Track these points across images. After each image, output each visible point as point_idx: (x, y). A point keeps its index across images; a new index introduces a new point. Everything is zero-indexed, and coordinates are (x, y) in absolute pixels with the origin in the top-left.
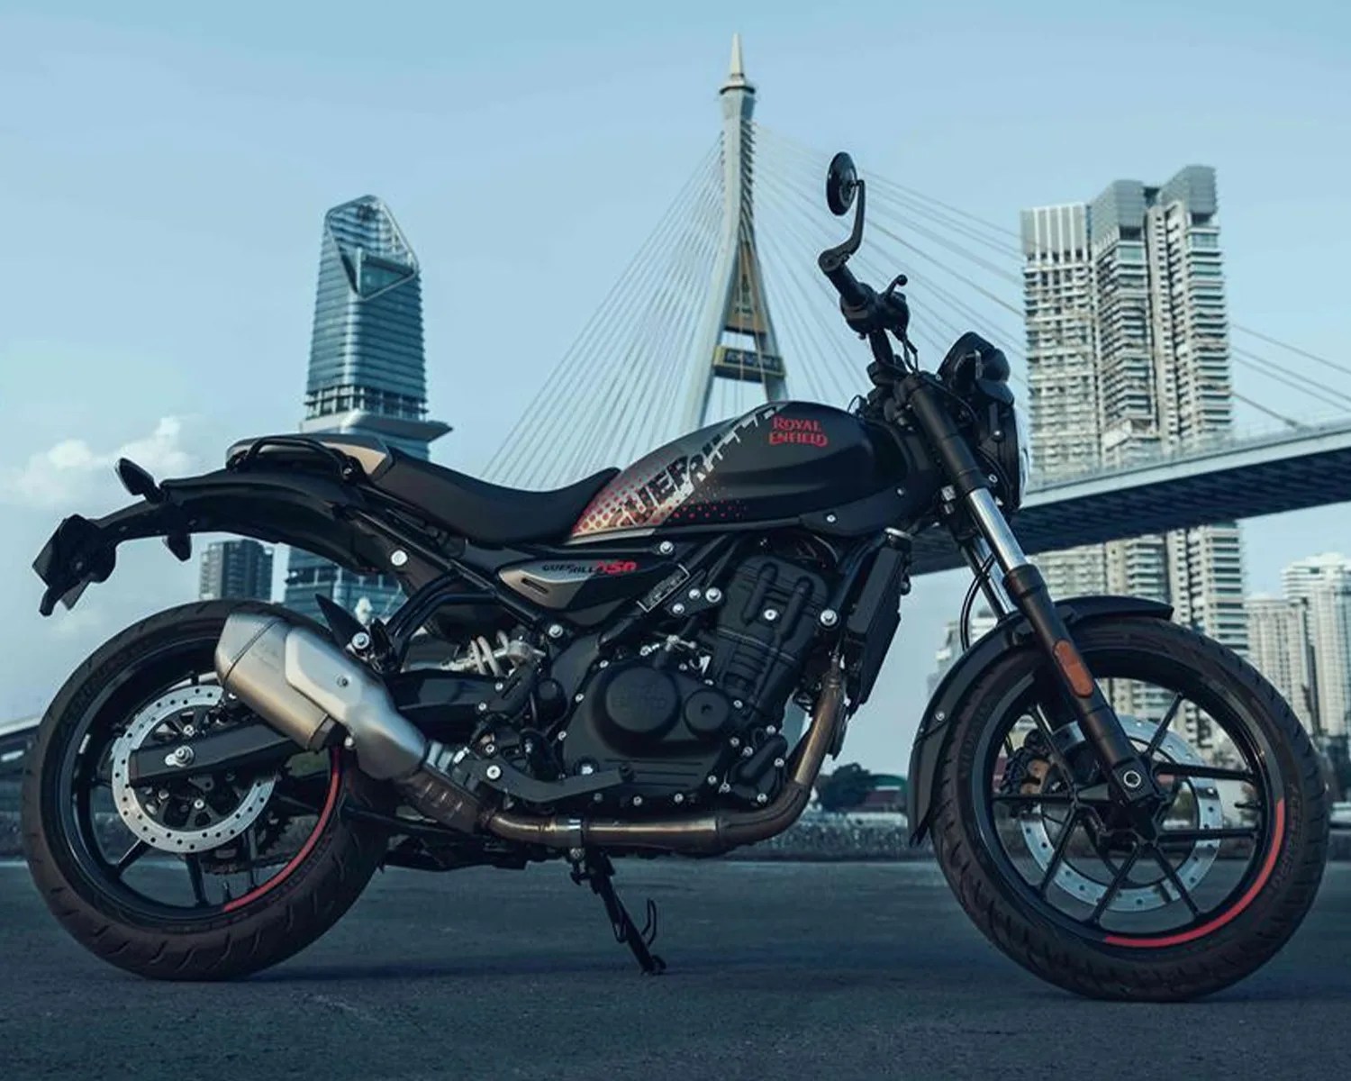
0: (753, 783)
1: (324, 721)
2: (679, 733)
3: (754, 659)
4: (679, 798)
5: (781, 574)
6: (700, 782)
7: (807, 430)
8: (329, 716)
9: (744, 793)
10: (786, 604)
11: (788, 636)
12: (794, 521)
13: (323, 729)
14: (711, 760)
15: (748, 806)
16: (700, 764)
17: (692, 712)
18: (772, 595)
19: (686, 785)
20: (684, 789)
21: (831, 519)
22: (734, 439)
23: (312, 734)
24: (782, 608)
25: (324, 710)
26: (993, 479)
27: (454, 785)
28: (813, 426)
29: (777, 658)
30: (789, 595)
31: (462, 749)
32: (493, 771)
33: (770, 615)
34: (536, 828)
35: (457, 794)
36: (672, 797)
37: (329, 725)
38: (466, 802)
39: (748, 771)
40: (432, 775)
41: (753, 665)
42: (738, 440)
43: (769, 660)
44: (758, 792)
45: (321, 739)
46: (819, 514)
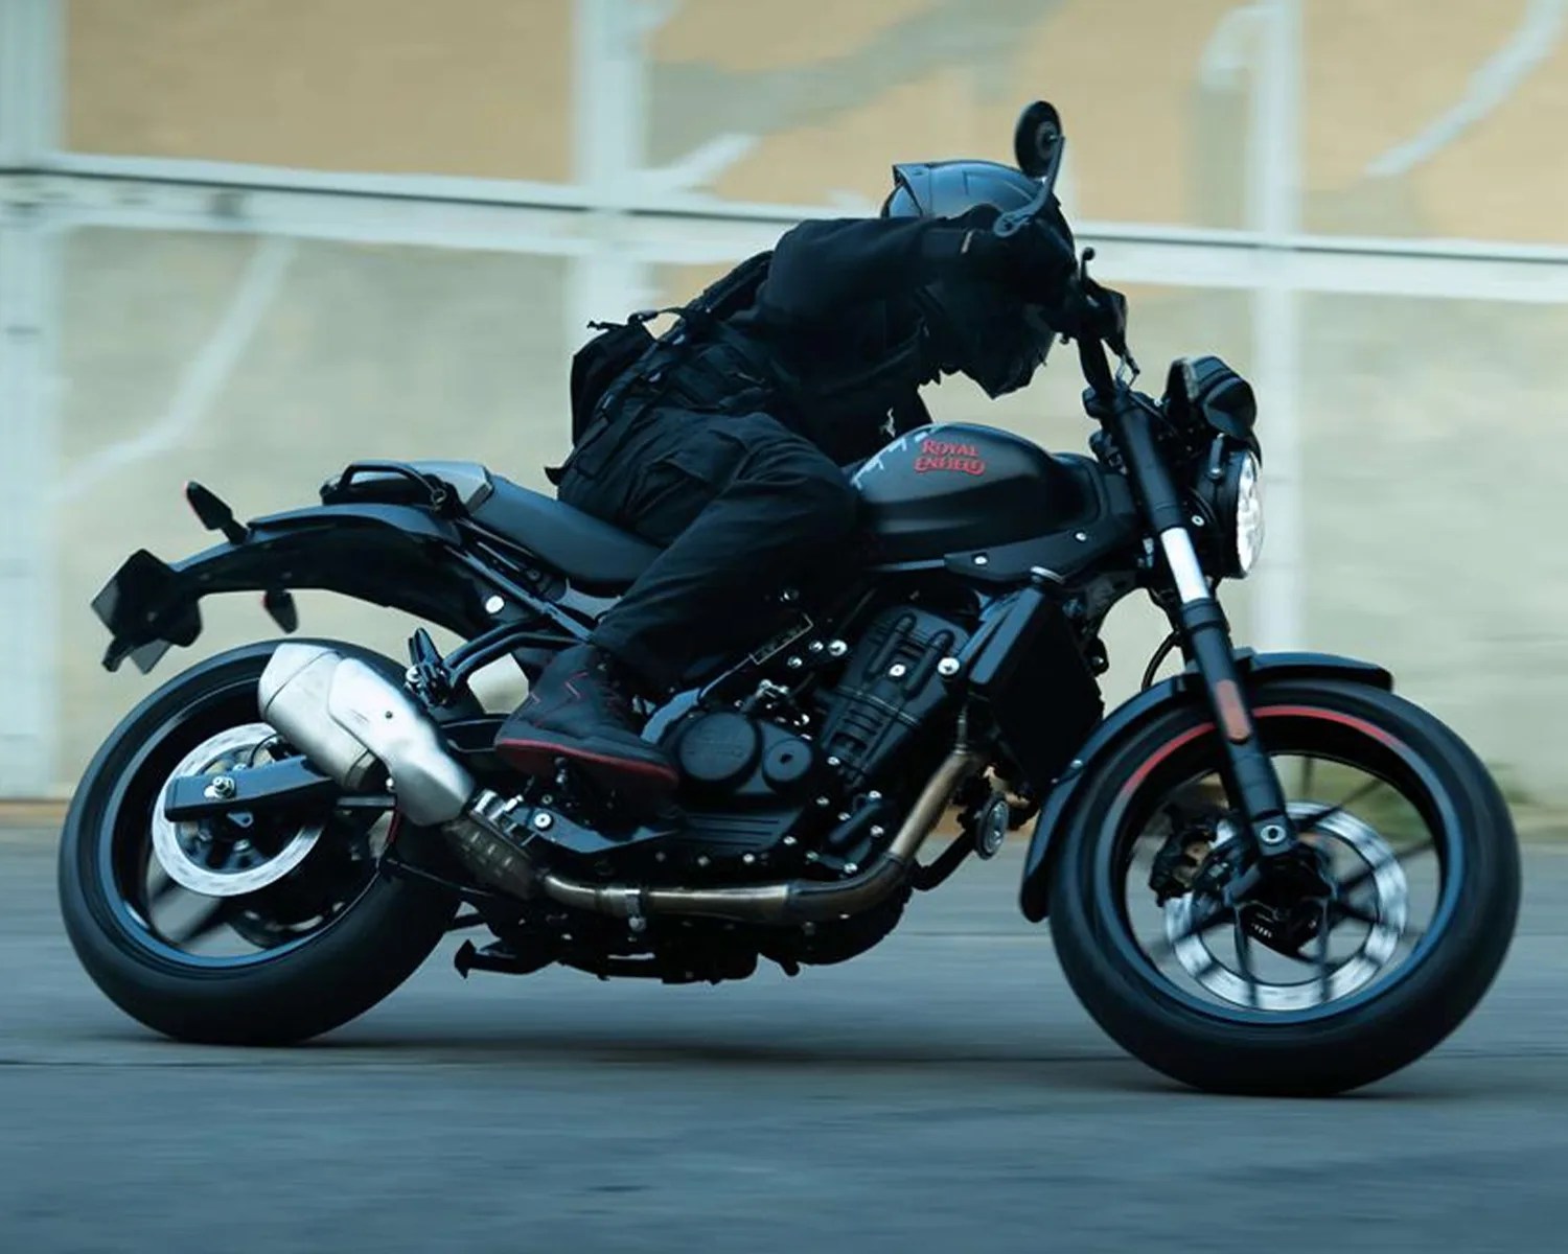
0: (843, 851)
1: (364, 755)
2: (756, 785)
3: (871, 720)
4: (749, 859)
5: (918, 627)
6: (773, 840)
7: (962, 454)
8: (369, 751)
9: (832, 863)
10: (916, 660)
11: (912, 695)
12: (940, 563)
13: (359, 764)
14: (788, 820)
15: (834, 875)
16: (776, 822)
17: (773, 765)
18: (905, 648)
19: (756, 845)
20: (754, 849)
21: (980, 560)
22: (877, 466)
23: (348, 769)
24: (911, 664)
25: (365, 746)
26: (1198, 521)
27: (503, 837)
28: (969, 451)
29: (896, 718)
30: (922, 651)
31: (514, 796)
32: (543, 820)
33: (898, 670)
34: (590, 891)
35: (505, 846)
36: (741, 858)
37: (368, 761)
38: (517, 856)
39: (838, 836)
40: (479, 824)
41: (866, 725)
42: (882, 467)
43: (886, 721)
44: (848, 861)
45: (358, 777)
46: (967, 554)
